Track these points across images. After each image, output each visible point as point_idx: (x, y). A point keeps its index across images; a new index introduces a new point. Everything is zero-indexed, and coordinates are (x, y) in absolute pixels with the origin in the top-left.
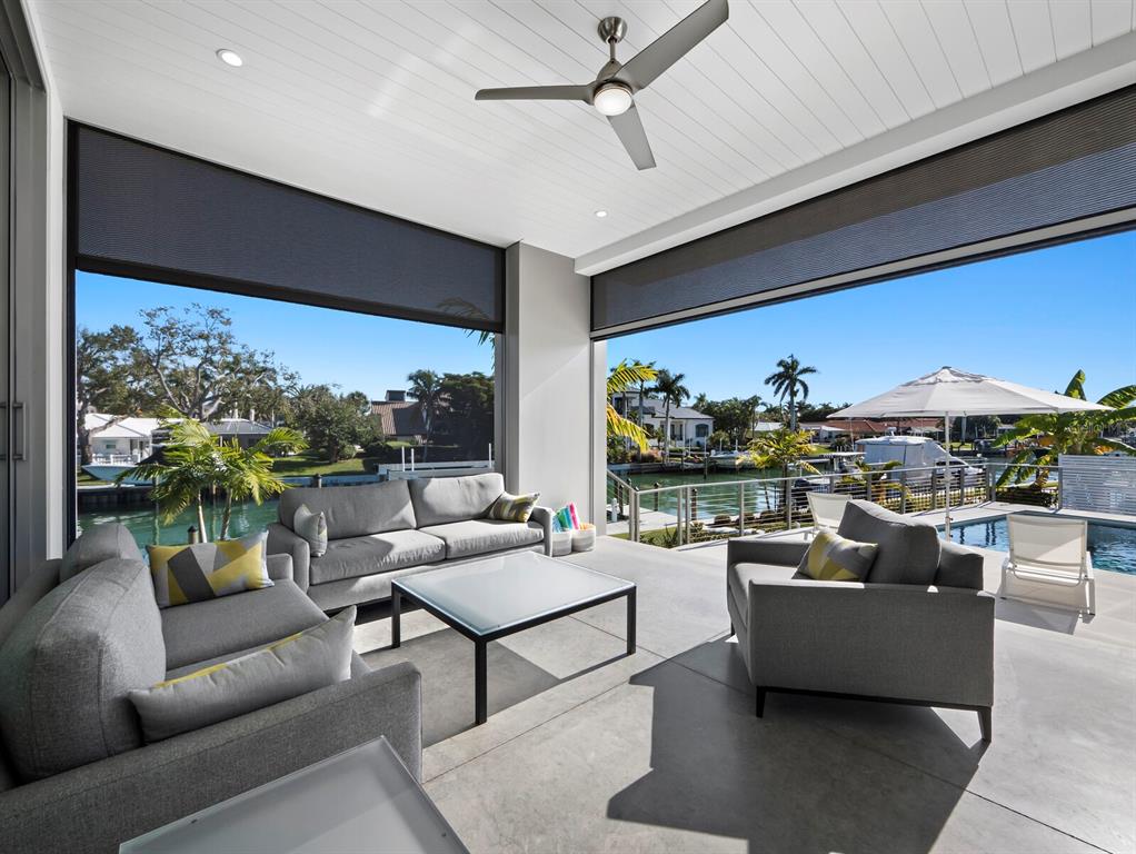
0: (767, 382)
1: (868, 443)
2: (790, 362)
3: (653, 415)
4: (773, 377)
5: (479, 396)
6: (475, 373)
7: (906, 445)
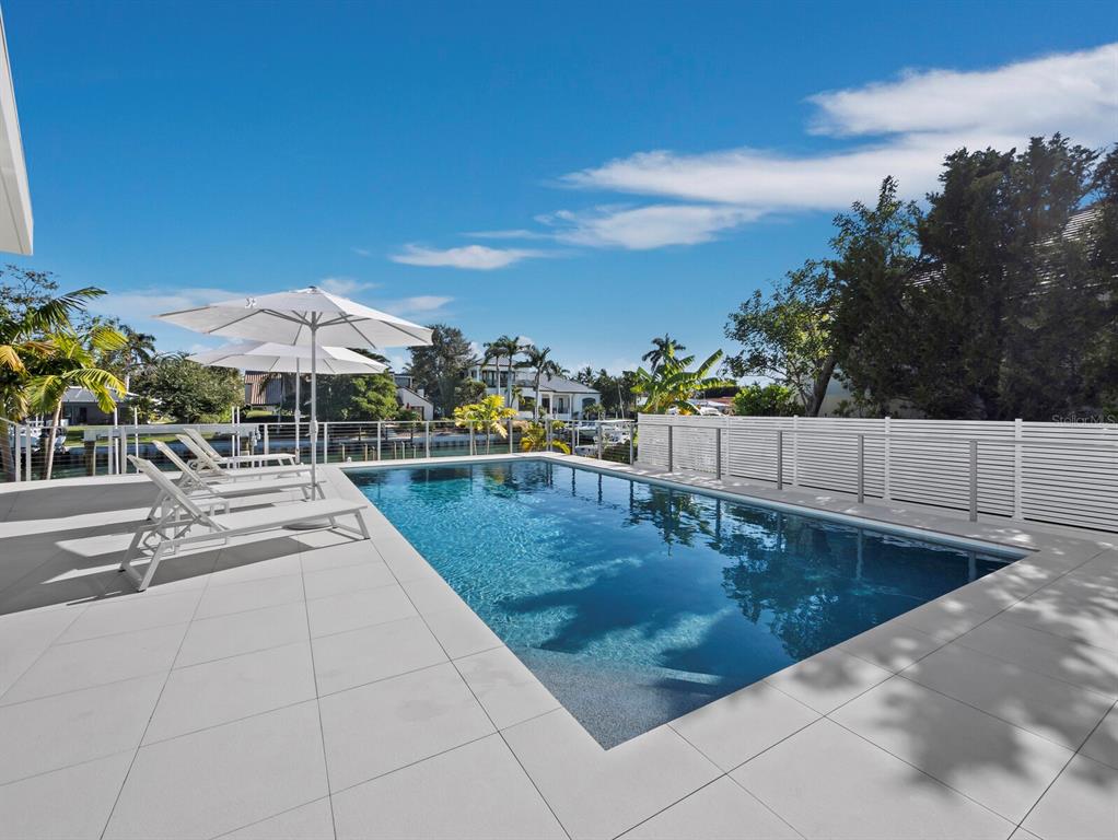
0: (646, 357)
2: (664, 340)
3: (535, 388)
4: (649, 354)
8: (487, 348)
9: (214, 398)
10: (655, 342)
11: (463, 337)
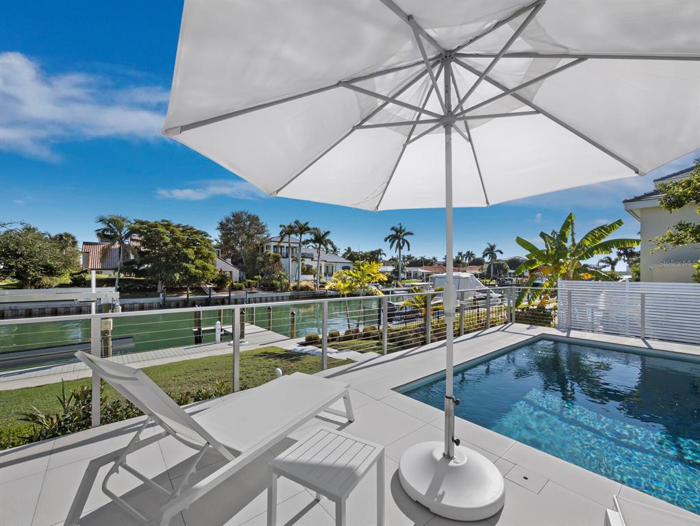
0: (386, 240)
1: (437, 277)
2: (399, 228)
3: (312, 259)
4: (389, 237)
5: (162, 239)
6: (163, 221)
7: (459, 278)
8: (282, 228)
9: (55, 264)
10: (393, 229)
11: (261, 222)
